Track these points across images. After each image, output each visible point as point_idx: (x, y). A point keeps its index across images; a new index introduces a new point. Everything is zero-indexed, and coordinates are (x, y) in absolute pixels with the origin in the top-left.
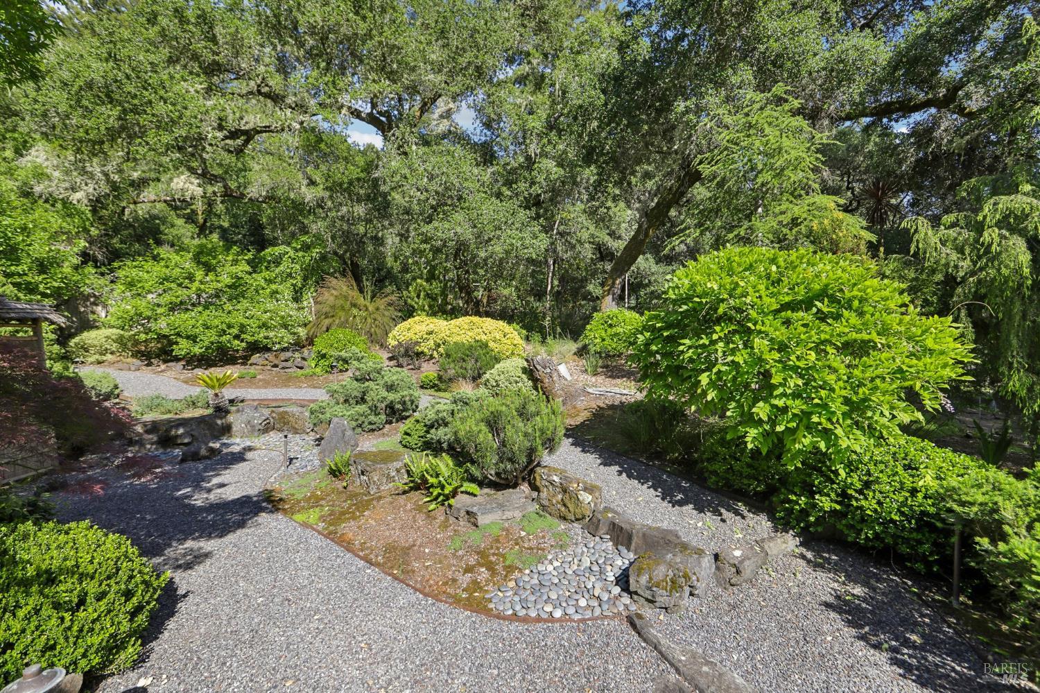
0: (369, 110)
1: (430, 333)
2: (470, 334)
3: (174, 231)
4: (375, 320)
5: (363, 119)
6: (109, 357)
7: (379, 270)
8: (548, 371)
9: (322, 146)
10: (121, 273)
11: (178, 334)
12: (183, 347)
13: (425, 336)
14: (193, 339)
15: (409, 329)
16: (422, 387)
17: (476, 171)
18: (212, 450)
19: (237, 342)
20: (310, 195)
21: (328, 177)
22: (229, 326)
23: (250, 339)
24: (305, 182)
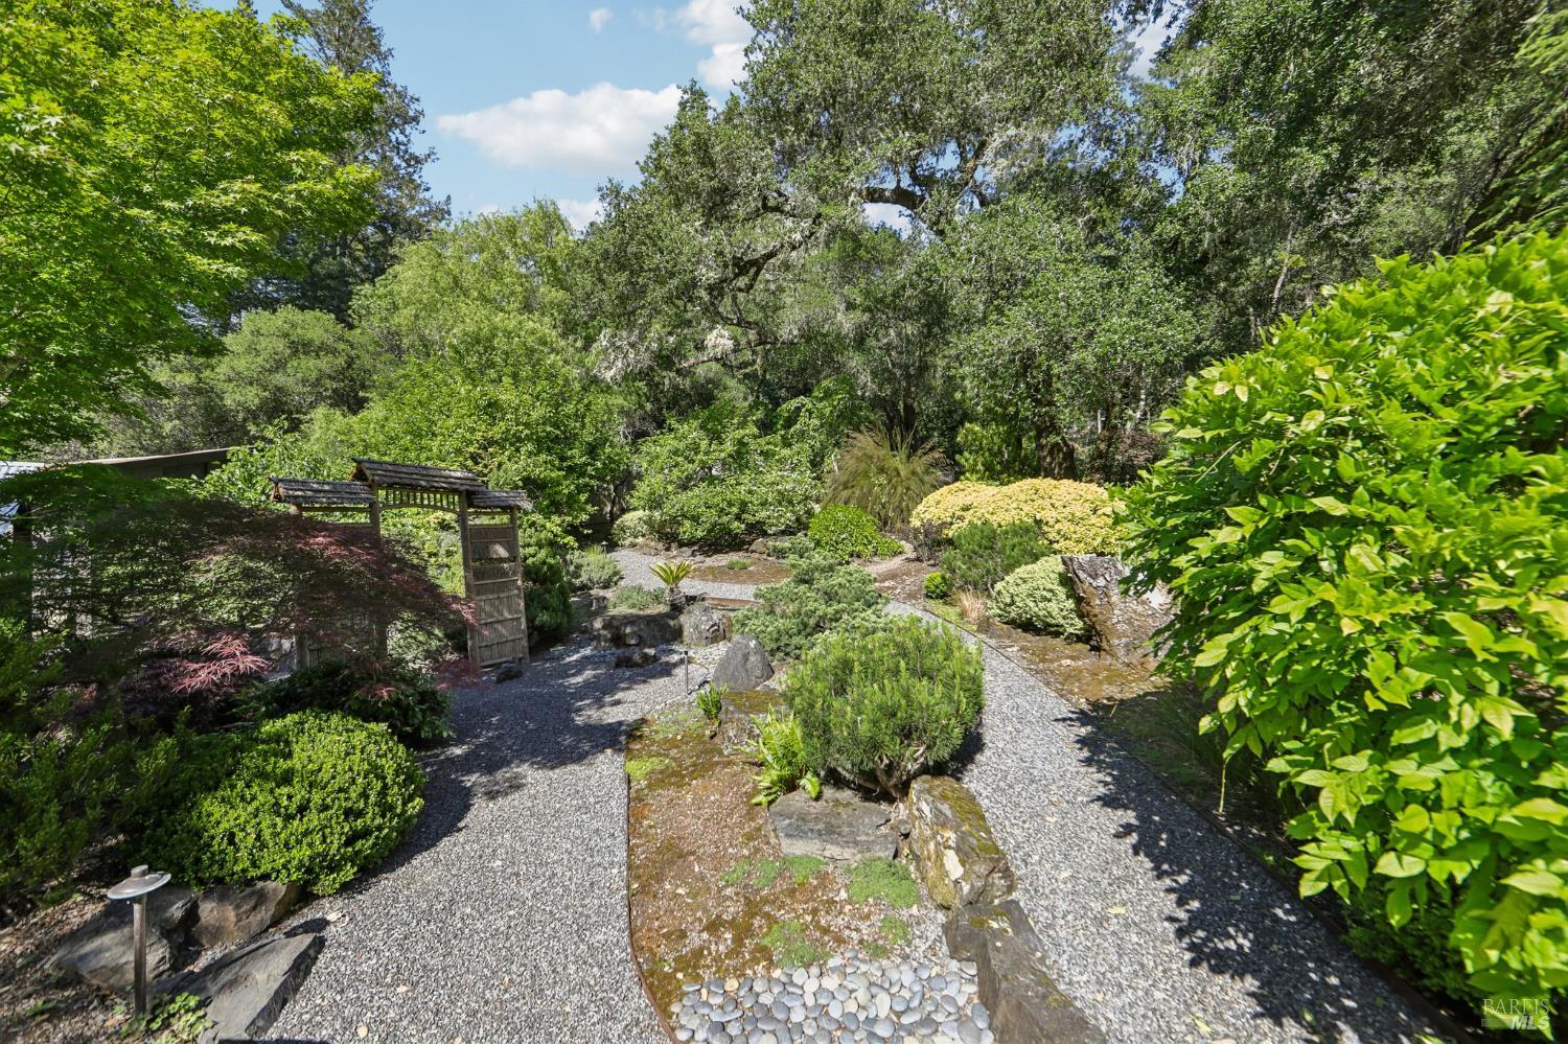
0: (893, 185)
1: (966, 509)
2: (1026, 508)
3: (727, 396)
4: (908, 489)
5: (887, 201)
6: (640, 540)
7: (950, 412)
8: (1101, 582)
9: (862, 252)
10: (644, 448)
11: (684, 516)
12: (686, 529)
13: (958, 513)
14: (695, 519)
15: (938, 503)
16: (927, 596)
17: (1056, 228)
18: (646, 657)
19: (736, 524)
20: (847, 322)
21: (867, 294)
22: (730, 504)
23: (750, 519)
24: (842, 307)
